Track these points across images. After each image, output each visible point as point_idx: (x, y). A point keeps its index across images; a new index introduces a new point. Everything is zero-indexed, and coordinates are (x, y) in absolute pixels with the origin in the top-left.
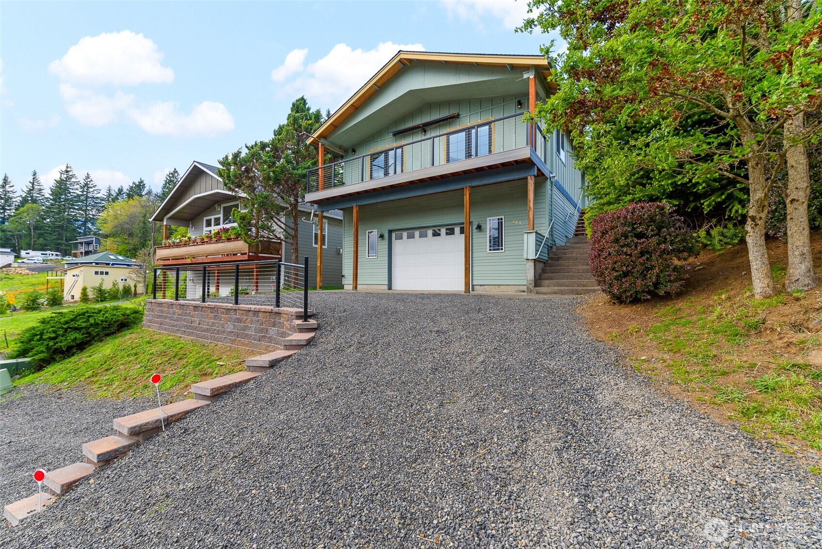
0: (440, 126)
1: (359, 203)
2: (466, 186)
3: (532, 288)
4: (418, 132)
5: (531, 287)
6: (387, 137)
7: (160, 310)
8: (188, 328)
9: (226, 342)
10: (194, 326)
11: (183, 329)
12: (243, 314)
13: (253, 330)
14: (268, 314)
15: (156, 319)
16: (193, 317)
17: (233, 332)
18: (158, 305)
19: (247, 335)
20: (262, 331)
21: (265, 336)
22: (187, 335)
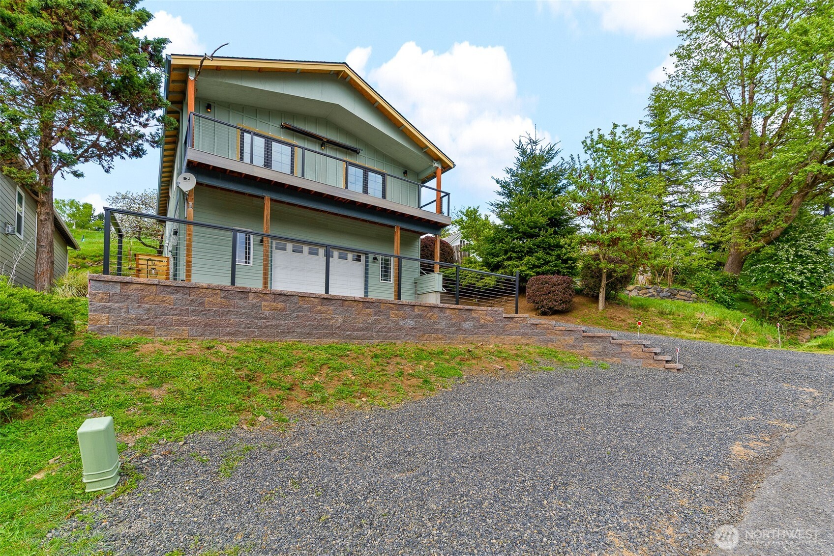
2: (398, 225)
7: (187, 300)
8: (316, 328)
9: (409, 339)
10: (332, 325)
11: (299, 330)
12: (424, 310)
13: (443, 324)
14: (457, 311)
15: (177, 318)
16: (322, 313)
17: (416, 328)
18: (169, 290)
19: (437, 330)
20: (453, 325)
21: (460, 329)
22: (317, 338)
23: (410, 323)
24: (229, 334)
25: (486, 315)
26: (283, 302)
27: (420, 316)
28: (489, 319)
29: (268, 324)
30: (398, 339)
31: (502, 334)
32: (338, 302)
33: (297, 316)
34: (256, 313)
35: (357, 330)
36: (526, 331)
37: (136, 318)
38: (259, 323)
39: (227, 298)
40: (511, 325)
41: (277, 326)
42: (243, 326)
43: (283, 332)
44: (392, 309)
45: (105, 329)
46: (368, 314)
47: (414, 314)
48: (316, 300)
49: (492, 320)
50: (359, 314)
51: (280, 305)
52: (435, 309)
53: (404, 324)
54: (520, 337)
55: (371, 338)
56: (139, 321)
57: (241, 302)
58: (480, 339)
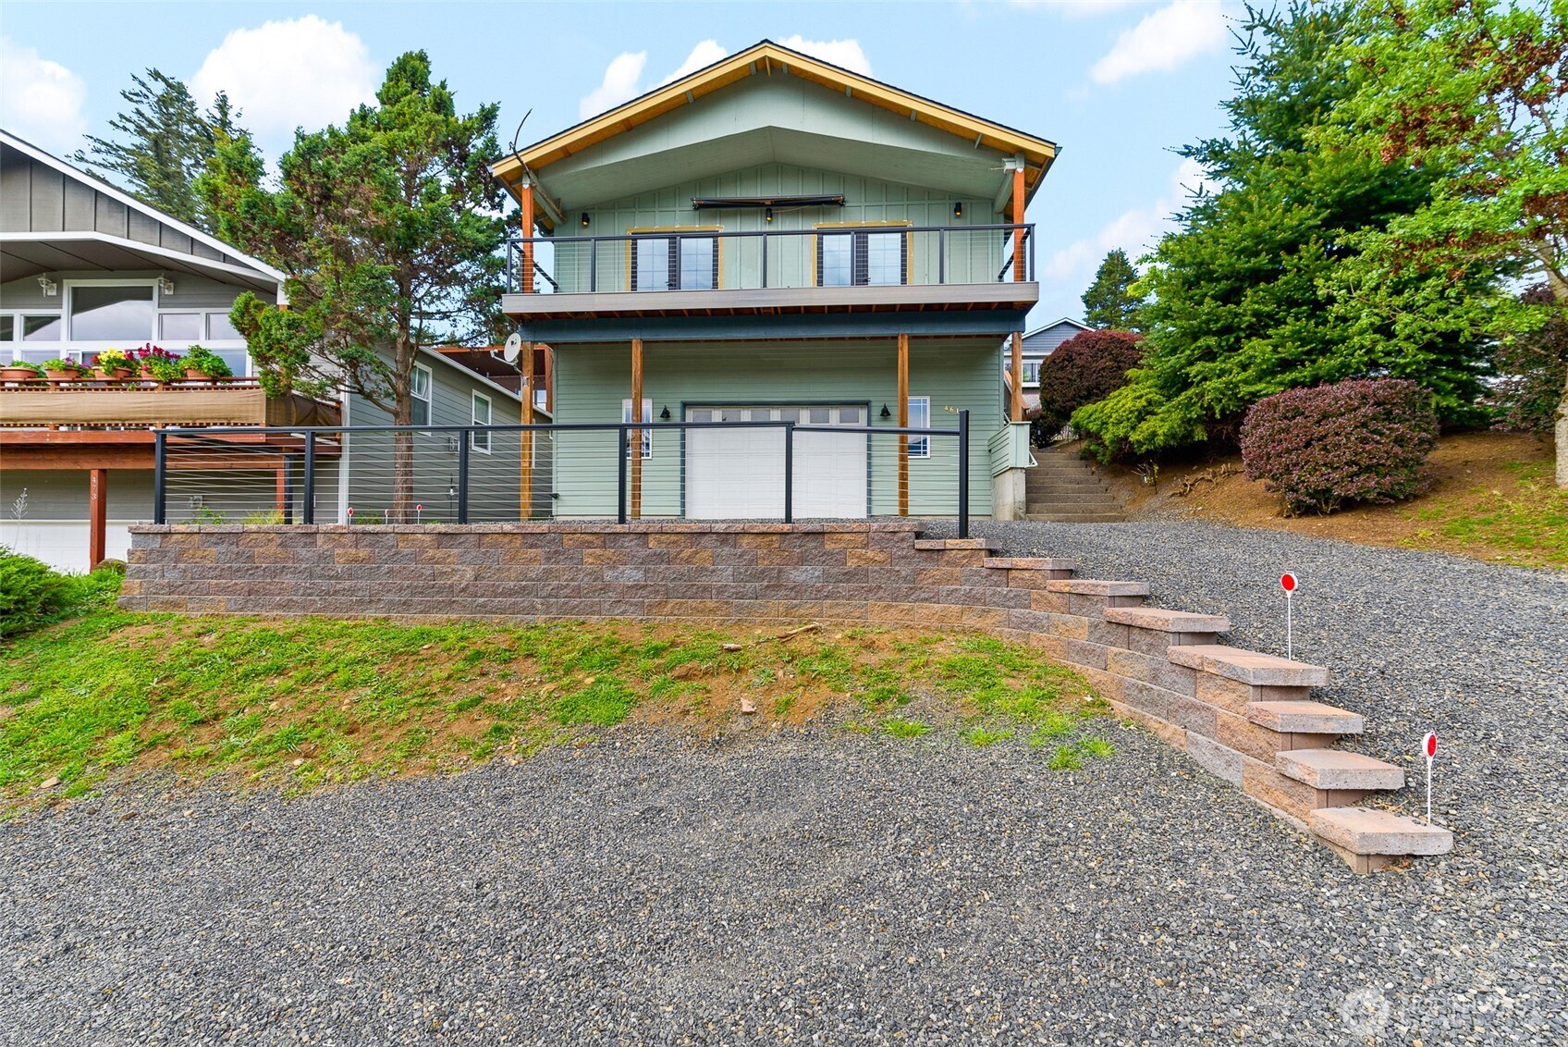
0: (804, 214)
1: (647, 337)
2: (903, 332)
3: (1022, 515)
4: (756, 213)
5: (1021, 512)
6: (677, 209)
7: (232, 553)
8: (421, 593)
9: (623, 613)
10: (451, 586)
11: (390, 596)
12: (674, 542)
13: (725, 575)
14: (774, 538)
15: (215, 581)
16: (436, 563)
17: (644, 587)
18: (213, 539)
19: (705, 589)
20: (760, 576)
21: (778, 587)
22: (421, 612)
23: (632, 575)
24: (280, 606)
25: (866, 546)
26: (371, 545)
27: (660, 558)
28: (870, 554)
29: (338, 587)
30: (593, 613)
31: (907, 596)
32: (472, 538)
33: (391, 571)
34: (323, 569)
35: (501, 594)
36: (979, 589)
37: (169, 585)
38: (324, 584)
39: (286, 546)
40: (936, 571)
41: (352, 591)
42: (301, 592)
43: (361, 602)
44: (589, 545)
45: (134, 602)
46: (531, 560)
47: (643, 553)
48: (427, 538)
49: (880, 557)
50: (512, 559)
51: (363, 553)
52: (707, 537)
53: (617, 578)
54: (956, 608)
55: (532, 610)
56: (172, 589)
57: (303, 552)
58: (836, 611)
